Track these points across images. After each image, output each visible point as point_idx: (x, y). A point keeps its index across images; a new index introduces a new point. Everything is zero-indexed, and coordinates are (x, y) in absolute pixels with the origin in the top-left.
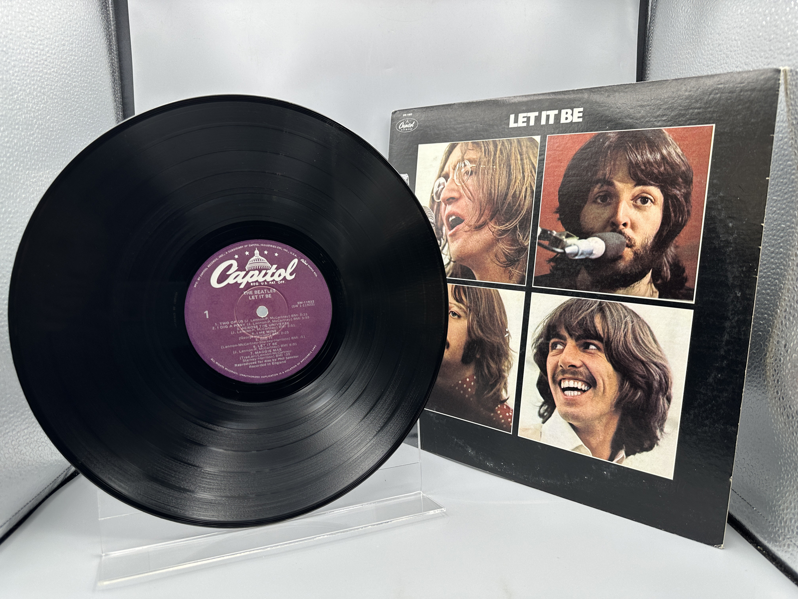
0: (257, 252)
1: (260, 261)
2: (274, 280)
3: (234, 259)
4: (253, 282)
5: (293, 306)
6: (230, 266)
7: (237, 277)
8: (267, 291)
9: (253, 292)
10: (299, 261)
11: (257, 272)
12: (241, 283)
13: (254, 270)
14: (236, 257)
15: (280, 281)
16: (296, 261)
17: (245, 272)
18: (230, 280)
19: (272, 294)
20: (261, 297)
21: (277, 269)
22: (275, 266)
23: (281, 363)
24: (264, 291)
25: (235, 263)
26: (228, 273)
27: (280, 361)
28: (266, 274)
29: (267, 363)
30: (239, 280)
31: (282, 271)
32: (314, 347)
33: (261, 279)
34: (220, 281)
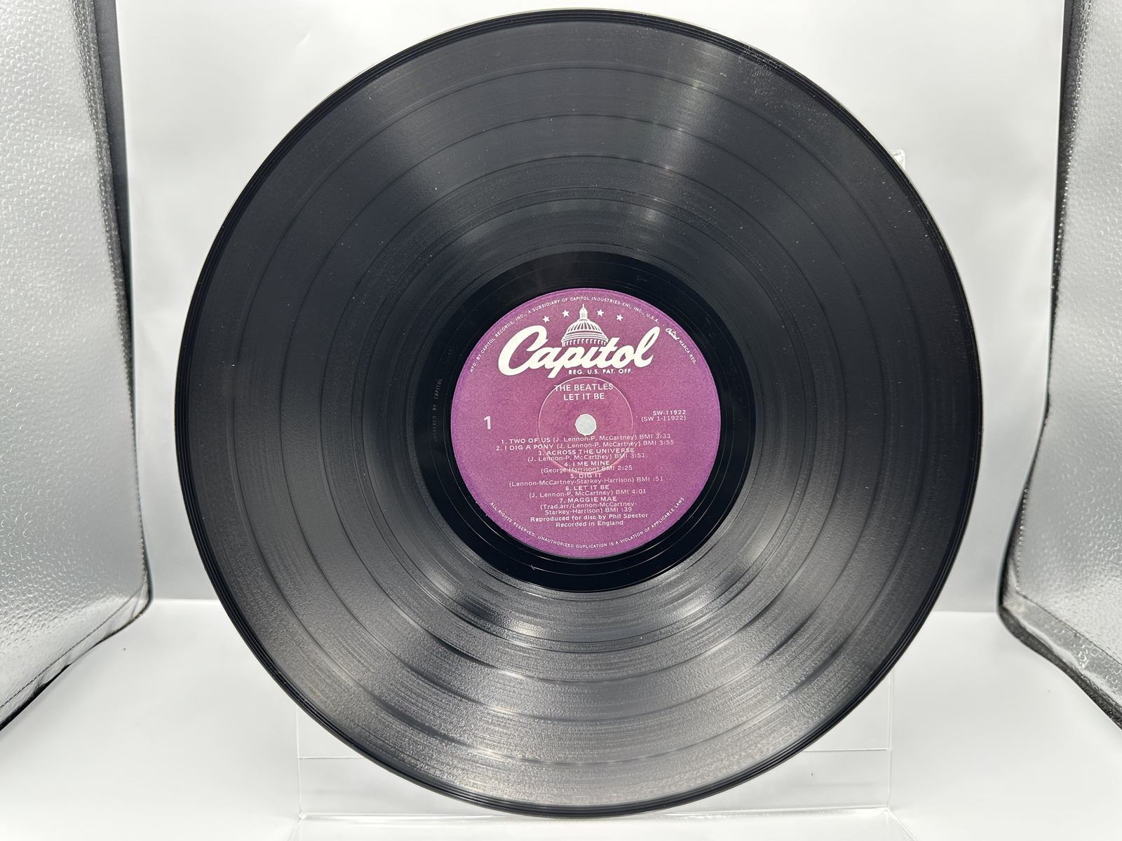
0: (583, 312)
1: (588, 330)
2: (611, 367)
3: (542, 324)
4: (572, 369)
5: (644, 419)
6: (534, 337)
7: (545, 359)
8: (597, 388)
9: (572, 388)
10: (662, 332)
11: (581, 350)
12: (552, 369)
13: (576, 346)
14: (546, 319)
15: (624, 368)
16: (656, 331)
17: (560, 349)
18: (533, 363)
19: (606, 392)
20: (586, 396)
21: (619, 345)
22: (615, 340)
23: (613, 524)
24: (592, 387)
25: (542, 331)
26: (529, 350)
27: (612, 520)
28: (597, 354)
29: (588, 521)
30: (548, 363)
31: (628, 349)
32: (680, 502)
33: (587, 364)
34: (514, 363)
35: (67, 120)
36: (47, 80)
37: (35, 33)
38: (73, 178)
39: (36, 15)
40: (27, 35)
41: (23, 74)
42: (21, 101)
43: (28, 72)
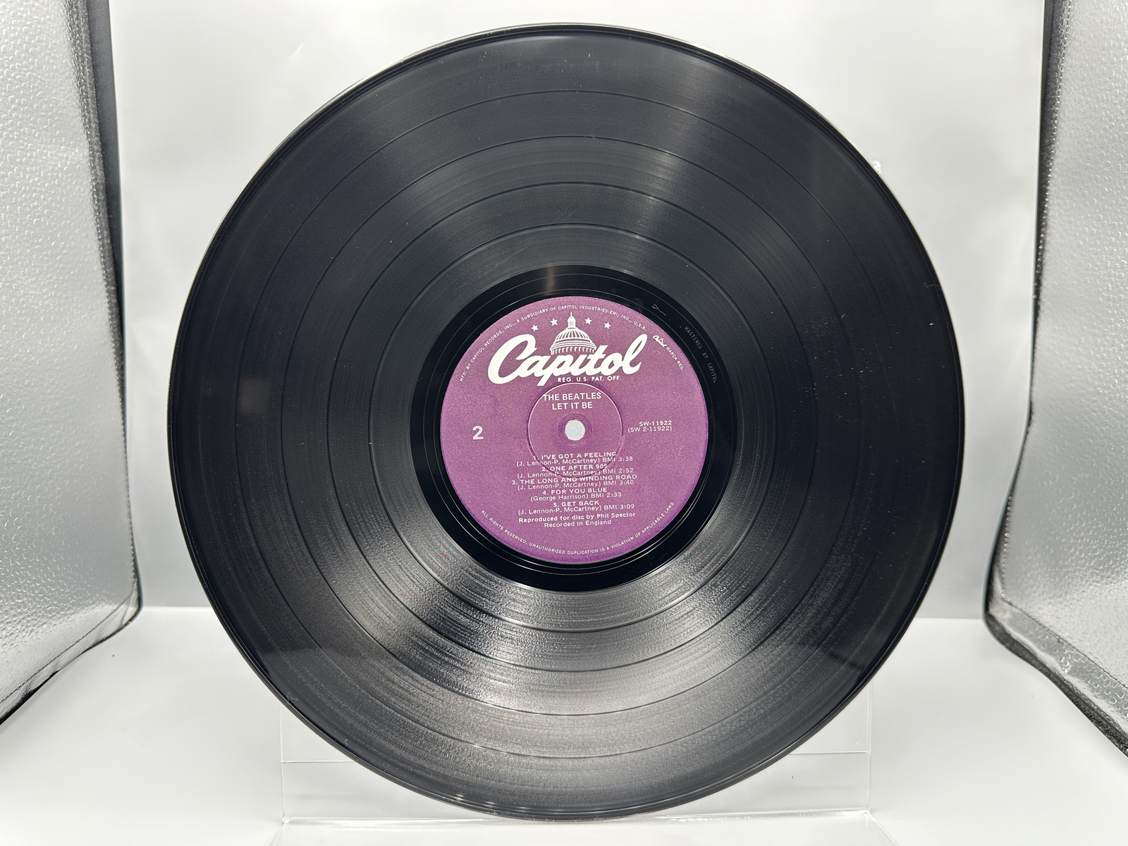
35: (60, 130)
36: (40, 90)
37: (29, 43)
38: (66, 186)
39: (30, 26)
40: (21, 45)
41: (17, 84)
42: (15, 110)
43: (21, 82)
